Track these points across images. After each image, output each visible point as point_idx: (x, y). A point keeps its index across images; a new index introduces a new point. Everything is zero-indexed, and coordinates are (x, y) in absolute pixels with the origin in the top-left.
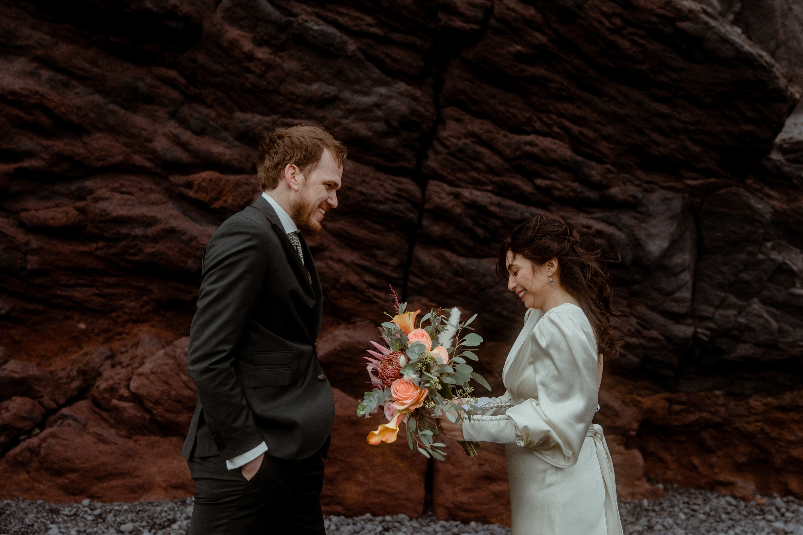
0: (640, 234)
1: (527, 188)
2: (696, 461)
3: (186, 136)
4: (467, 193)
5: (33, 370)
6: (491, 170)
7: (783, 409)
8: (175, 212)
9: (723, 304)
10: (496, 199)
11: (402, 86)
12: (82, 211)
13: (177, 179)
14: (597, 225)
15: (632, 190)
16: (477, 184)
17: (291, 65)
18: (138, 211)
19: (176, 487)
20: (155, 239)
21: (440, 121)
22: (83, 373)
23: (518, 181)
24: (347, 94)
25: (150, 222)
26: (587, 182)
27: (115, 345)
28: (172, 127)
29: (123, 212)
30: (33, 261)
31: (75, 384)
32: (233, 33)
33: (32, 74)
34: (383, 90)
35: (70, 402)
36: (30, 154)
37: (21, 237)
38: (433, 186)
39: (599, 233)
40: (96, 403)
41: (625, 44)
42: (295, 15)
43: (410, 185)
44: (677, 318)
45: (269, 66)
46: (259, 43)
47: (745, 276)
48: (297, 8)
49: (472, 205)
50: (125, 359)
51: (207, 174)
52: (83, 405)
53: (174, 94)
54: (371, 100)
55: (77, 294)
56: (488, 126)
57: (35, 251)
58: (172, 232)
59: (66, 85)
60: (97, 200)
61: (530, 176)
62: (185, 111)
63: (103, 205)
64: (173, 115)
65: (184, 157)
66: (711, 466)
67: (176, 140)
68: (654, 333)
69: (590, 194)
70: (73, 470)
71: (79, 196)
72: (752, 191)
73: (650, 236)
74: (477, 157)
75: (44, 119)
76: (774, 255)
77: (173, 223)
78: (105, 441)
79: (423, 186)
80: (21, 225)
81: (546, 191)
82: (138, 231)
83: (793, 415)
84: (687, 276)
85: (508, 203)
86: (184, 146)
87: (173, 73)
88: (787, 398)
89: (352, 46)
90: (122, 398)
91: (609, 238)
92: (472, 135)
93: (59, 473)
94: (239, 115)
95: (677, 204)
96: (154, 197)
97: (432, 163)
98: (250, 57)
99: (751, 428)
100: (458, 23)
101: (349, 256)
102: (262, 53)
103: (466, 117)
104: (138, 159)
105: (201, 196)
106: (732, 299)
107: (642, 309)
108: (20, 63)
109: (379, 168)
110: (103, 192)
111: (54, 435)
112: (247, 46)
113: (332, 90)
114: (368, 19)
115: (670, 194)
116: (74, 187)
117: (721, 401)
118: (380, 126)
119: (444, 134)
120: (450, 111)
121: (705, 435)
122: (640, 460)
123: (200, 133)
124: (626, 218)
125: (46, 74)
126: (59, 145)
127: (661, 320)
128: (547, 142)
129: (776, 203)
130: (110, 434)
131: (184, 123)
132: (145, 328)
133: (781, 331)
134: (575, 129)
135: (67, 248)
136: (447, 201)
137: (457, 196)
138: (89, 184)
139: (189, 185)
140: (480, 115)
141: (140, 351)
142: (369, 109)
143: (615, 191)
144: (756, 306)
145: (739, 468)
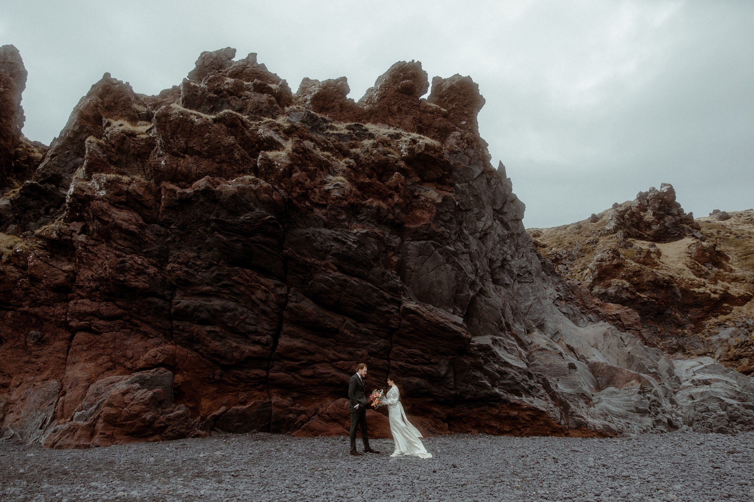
0: (439, 370)
1: (412, 361)
2: (462, 426)
3: (336, 353)
4: (399, 363)
5: (306, 408)
6: (404, 357)
7: (482, 411)
8: (335, 371)
9: (462, 386)
10: (405, 364)
11: (383, 340)
12: (314, 372)
13: (334, 363)
14: (428, 369)
15: (436, 360)
16: (401, 361)
17: (359, 337)
18: (326, 371)
19: (338, 434)
20: (330, 377)
21: (392, 347)
22: (315, 409)
23: (410, 360)
24: (371, 343)
25: (329, 373)
26: (425, 359)
27: (321, 402)
28: (333, 351)
29: (323, 372)
30: (303, 384)
31: (314, 412)
32: (346, 331)
33: (303, 342)
34: (379, 341)
35: (313, 416)
36: (303, 360)
37: (301, 378)
38: (391, 362)
39: (429, 370)
40: (319, 415)
41: (429, 329)
42: (359, 327)
43: (386, 361)
44: (451, 389)
45: (354, 338)
46: (351, 333)
47: (466, 378)
48: (360, 325)
49: (400, 366)
50: (324, 405)
51: (341, 362)
52: (316, 416)
53: (333, 344)
54: (377, 343)
55: (313, 391)
56: (403, 347)
57: (304, 382)
58: (334, 375)
59: (310, 344)
60: (317, 369)
61: (413, 358)
62: (336, 348)
63: (319, 370)
64: (333, 349)
65: (336, 358)
66: (466, 427)
67: (334, 354)
68: (446, 393)
69: (426, 361)
70: (316, 430)
71: (313, 368)
72: (465, 358)
73: (441, 370)
74: (401, 354)
75: (306, 352)
76: (473, 373)
77: (334, 373)
78: (322, 424)
79: (389, 362)
80: (301, 376)
81: (417, 361)
82: (327, 376)
83: (484, 413)
84: (452, 379)
85: (408, 364)
86: (336, 356)
87: (333, 340)
88: (482, 408)
89: (371, 333)
90: (325, 414)
91: (431, 371)
92: (399, 350)
93: (312, 431)
94: (348, 348)
95: (447, 363)
96: (329, 367)
97: (391, 356)
98: (350, 336)
99: (475, 416)
100: (394, 327)
101: (374, 379)
102: (352, 335)
103: (398, 345)
104: (326, 359)
105: (340, 367)
106: (464, 384)
107: (443, 388)
108: (300, 340)
109: (379, 358)
110: (319, 367)
111: (311, 423)
112: (349, 334)
113: (368, 342)
114: (374, 326)
115: (445, 360)
116: (312, 366)
117: (466, 410)
118: (379, 349)
119: (393, 350)
120: (394, 344)
121: (464, 419)
122: (447, 426)
123: (339, 352)
124: (436, 366)
125: (306, 342)
126: (309, 357)
127: (447, 390)
128: (415, 350)
129: (472, 361)
130: (323, 422)
131: (336, 350)
132: (328, 398)
133: (477, 391)
134: (422, 347)
135: (311, 380)
136: (395, 365)
137: (397, 364)
138: (315, 365)
139: (337, 364)
140: (401, 345)
141: (327, 403)
142: (376, 346)
143: (432, 360)
144: (470, 386)
145: (474, 427)
